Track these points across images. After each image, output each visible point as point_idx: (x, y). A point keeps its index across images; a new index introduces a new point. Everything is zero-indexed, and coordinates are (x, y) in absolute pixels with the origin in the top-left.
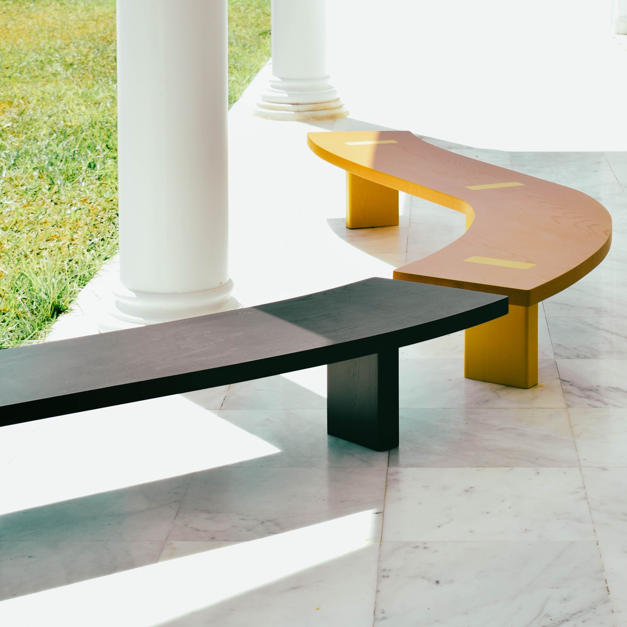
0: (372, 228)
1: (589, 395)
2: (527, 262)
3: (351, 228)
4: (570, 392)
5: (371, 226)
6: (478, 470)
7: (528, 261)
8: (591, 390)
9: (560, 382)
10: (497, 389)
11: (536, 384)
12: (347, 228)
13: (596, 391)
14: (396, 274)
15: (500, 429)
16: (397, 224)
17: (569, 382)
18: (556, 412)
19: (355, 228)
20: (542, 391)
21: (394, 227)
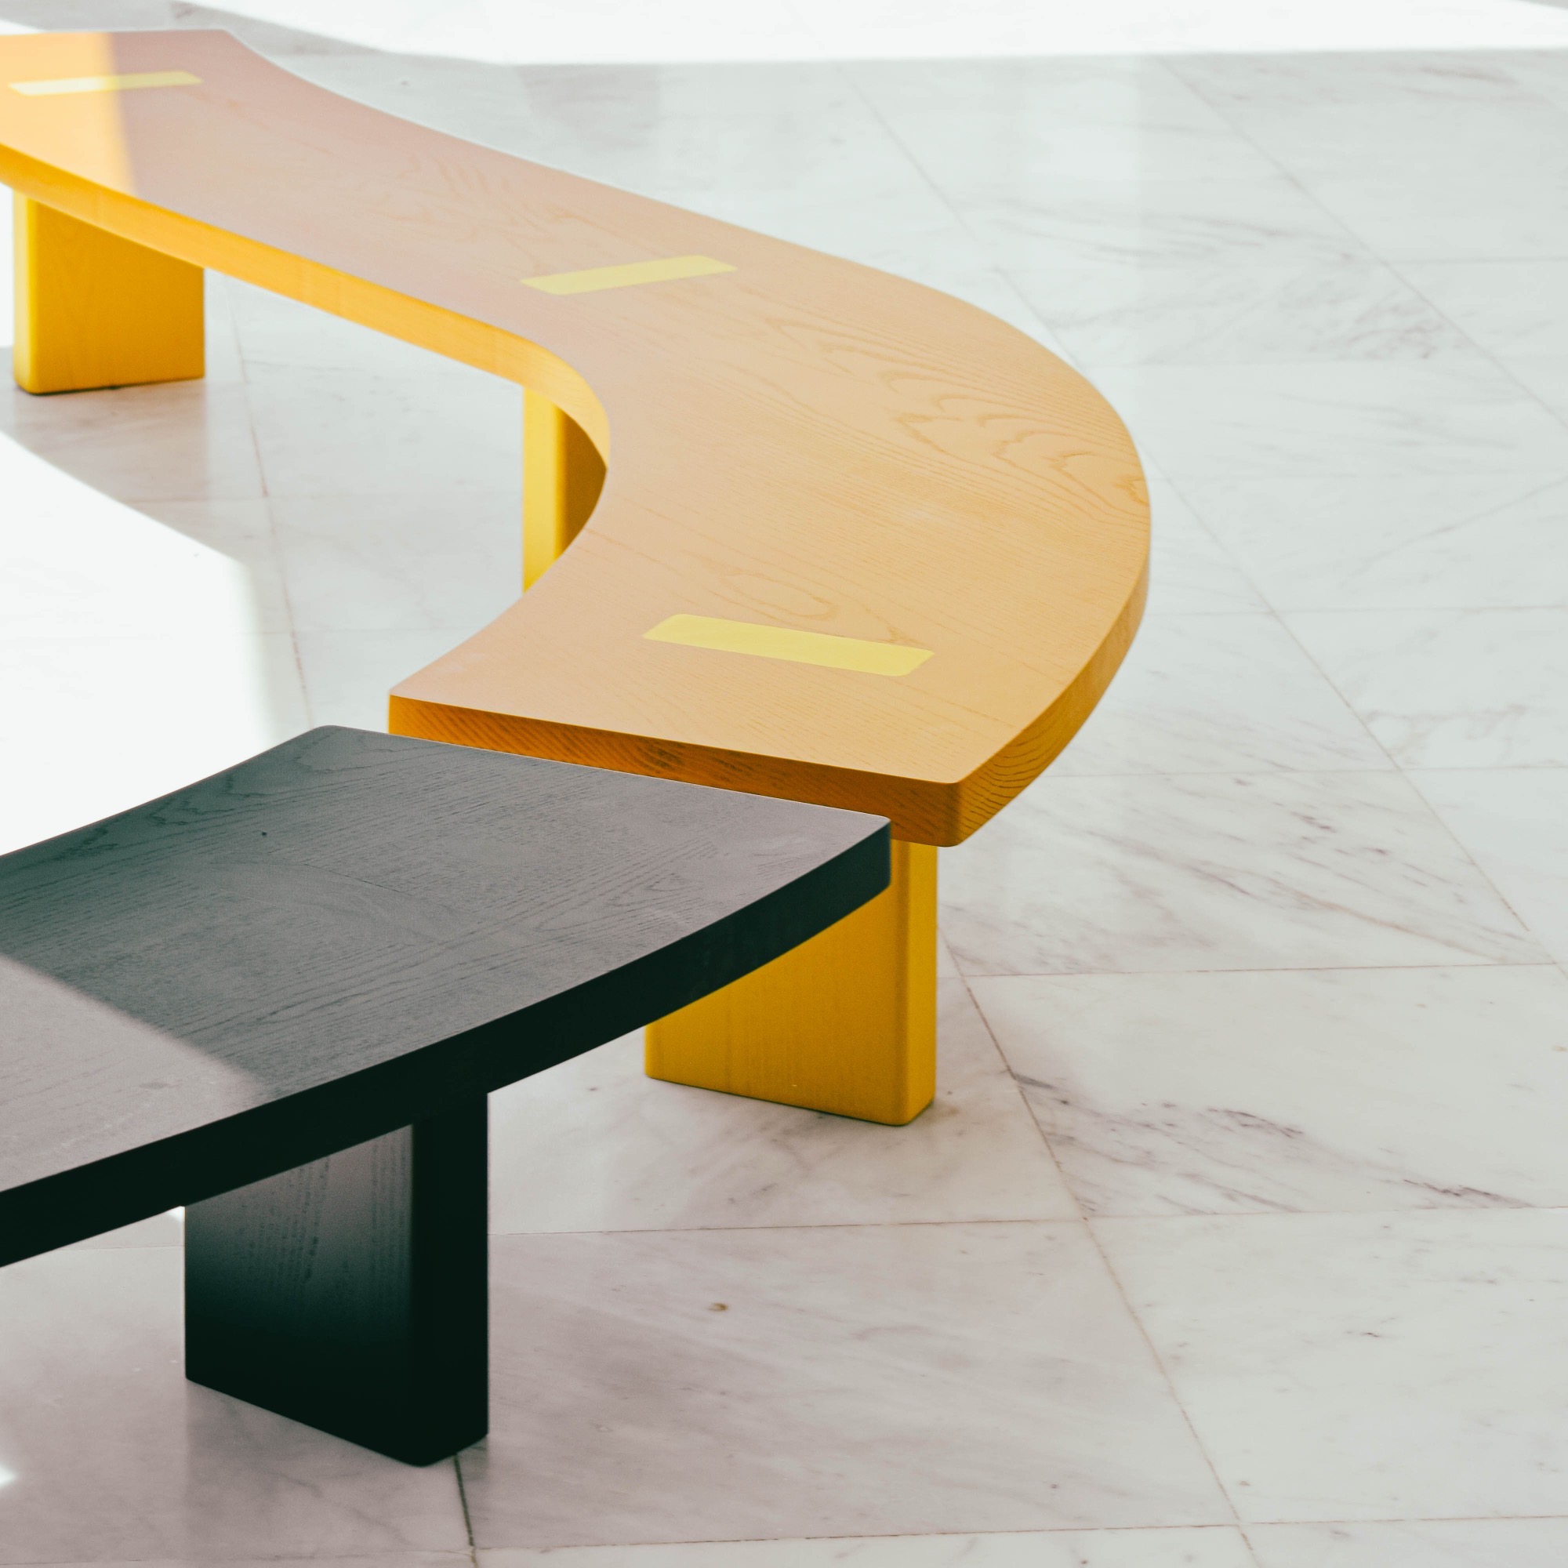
0: (113, 387)
1: (1148, 1153)
2: (892, 641)
3: (38, 390)
4: (1071, 1138)
5: (106, 383)
6: (842, 1555)
7: (895, 637)
8: (1148, 1126)
9: (1016, 1091)
10: (787, 1132)
11: (930, 1105)
12: (21, 388)
13: (1167, 1129)
14: (400, 706)
15: (862, 1336)
16: (199, 375)
17: (1048, 1087)
18: (1050, 1238)
19: (50, 389)
20: (960, 1134)
21: (189, 383)
